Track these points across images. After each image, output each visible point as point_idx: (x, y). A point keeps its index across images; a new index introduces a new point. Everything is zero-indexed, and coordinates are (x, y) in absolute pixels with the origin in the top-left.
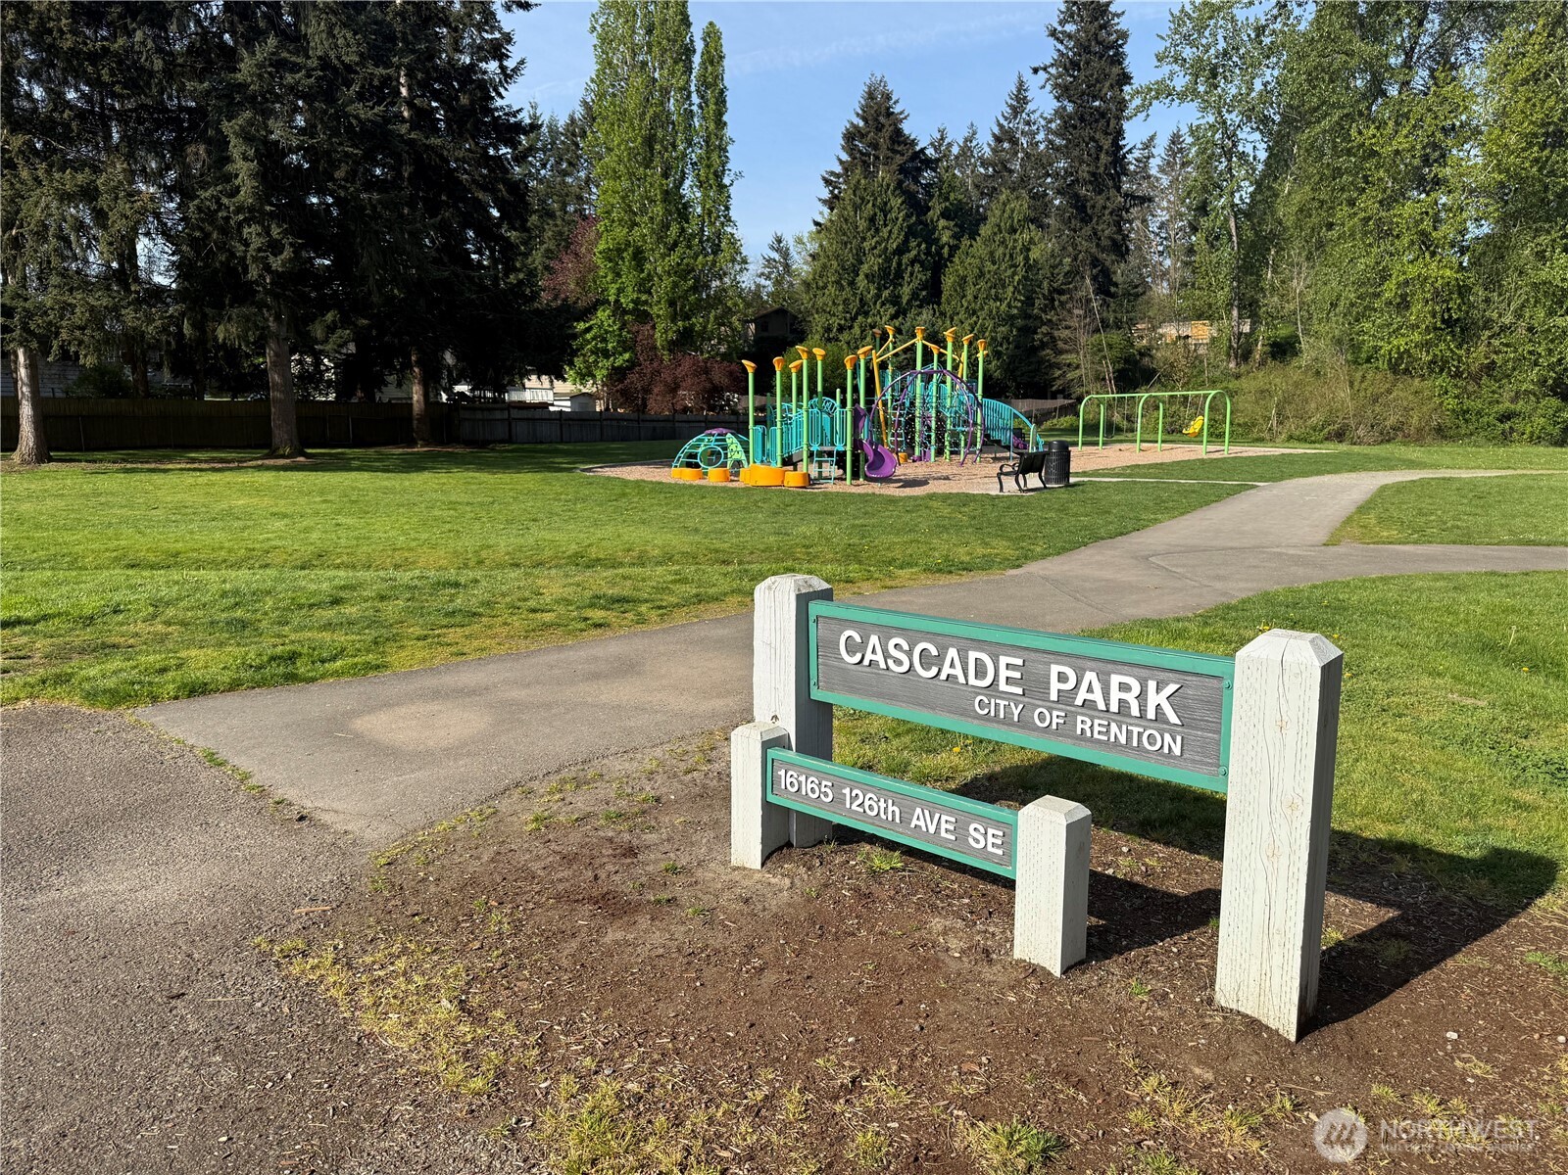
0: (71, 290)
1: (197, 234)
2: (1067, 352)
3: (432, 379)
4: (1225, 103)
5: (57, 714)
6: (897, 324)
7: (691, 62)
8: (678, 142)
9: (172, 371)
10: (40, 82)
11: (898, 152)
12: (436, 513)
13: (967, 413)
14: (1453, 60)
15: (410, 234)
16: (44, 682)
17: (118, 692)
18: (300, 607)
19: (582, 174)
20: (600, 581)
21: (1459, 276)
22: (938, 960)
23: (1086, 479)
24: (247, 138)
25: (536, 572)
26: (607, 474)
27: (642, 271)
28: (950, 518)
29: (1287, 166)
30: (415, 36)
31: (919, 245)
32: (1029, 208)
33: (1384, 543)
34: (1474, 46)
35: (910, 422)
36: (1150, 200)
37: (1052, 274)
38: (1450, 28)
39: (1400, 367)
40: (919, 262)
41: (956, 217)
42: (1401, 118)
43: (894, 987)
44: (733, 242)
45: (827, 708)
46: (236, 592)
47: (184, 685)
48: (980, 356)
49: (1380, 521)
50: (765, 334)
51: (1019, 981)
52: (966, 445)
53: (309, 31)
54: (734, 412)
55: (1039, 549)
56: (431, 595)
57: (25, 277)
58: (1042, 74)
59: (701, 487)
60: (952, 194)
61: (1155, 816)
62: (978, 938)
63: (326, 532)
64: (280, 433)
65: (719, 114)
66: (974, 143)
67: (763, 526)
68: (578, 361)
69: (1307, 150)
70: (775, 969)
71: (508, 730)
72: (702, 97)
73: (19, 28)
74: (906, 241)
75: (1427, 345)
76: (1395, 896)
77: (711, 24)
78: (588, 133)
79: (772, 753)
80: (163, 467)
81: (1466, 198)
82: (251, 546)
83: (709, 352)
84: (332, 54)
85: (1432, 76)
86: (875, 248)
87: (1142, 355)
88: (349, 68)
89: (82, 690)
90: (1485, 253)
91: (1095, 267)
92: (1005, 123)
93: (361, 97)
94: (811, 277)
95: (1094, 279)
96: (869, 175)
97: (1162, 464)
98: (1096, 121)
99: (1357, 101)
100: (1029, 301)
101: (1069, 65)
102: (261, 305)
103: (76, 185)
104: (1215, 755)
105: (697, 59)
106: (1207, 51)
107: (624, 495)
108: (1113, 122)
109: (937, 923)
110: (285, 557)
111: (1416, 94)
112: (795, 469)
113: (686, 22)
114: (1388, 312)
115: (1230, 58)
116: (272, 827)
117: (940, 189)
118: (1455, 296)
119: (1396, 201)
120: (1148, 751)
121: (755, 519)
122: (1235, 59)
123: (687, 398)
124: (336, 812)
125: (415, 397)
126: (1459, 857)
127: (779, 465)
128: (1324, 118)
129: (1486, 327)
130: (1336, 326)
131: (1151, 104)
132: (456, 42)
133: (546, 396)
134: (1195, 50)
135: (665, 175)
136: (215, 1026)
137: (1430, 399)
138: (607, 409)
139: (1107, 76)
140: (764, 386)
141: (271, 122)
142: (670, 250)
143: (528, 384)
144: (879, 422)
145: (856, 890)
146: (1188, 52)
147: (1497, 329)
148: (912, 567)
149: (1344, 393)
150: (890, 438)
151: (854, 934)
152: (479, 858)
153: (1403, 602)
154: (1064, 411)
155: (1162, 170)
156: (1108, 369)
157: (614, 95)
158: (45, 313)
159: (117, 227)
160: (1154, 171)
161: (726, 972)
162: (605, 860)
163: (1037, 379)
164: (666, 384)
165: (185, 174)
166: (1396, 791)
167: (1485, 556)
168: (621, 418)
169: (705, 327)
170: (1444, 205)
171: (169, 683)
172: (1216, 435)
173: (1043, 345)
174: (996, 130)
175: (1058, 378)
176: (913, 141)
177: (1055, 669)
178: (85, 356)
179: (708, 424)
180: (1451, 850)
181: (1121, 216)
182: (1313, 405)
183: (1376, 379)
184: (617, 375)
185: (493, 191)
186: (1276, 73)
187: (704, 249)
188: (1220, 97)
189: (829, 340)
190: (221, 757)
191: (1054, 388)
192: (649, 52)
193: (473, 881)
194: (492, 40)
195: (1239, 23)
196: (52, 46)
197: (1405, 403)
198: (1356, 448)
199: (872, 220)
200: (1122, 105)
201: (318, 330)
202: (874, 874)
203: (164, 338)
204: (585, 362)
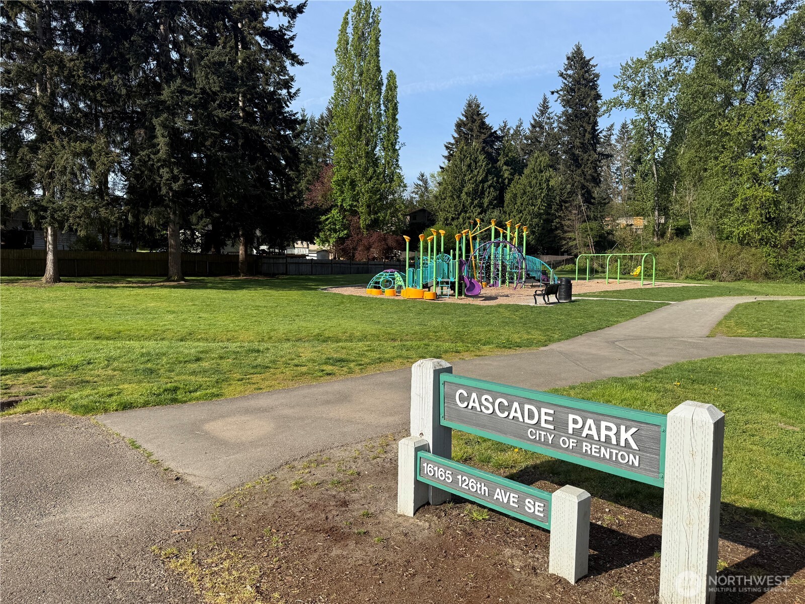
0: (76, 199)
1: (138, 172)
2: (569, 232)
3: (248, 244)
4: (649, 109)
5: (57, 418)
6: (481, 217)
7: (381, 89)
8: (374, 128)
9: (122, 237)
10: (67, 99)
11: (483, 133)
12: (249, 311)
13: (518, 263)
14: (767, 88)
15: (242, 173)
16: (52, 401)
17: (88, 407)
18: (180, 362)
19: (326, 143)
20: (331, 350)
21: (774, 195)
22: (508, 573)
23: (580, 298)
24: (164, 126)
25: (298, 344)
26: (334, 292)
27: (355, 191)
28: (509, 318)
29: (682, 140)
30: (247, 79)
31: (493, 178)
32: (549, 160)
33: (739, 336)
34: (778, 81)
35: (488, 267)
36: (612, 156)
37: (561, 193)
38: (765, 72)
39: (744, 241)
40: (493, 187)
41: (512, 164)
42: (741, 116)
43: (485, 588)
44: (400, 177)
45: (448, 430)
46: (148, 354)
47: (121, 404)
48: (524, 234)
49: (737, 324)
50: (414, 221)
51: (552, 586)
52: (517, 278)
53: (197, 76)
54: (399, 260)
55: (556, 336)
56: (245, 356)
57: (54, 193)
58: (556, 95)
59: (381, 299)
60: (510, 153)
61: (623, 491)
62: (530, 560)
63: (194, 321)
64: (173, 269)
65: (394, 115)
66: (521, 128)
67: (413, 321)
68: (321, 234)
69: (692, 132)
70: (421, 575)
71: (283, 432)
72: (386, 107)
73: (59, 74)
74: (486, 176)
75: (758, 231)
76: (755, 541)
77: (391, 71)
78: (330, 124)
79: (420, 454)
80: (114, 285)
81: (777, 156)
82: (156, 329)
83: (386, 230)
84: (207, 87)
85: (756, 96)
86: (471, 179)
87: (608, 234)
88: (215, 93)
89: (70, 405)
90: (787, 184)
91: (583, 189)
92: (537, 119)
93: (220, 106)
94: (438, 193)
95: (583, 195)
96: (467, 144)
97: (620, 291)
98: (584, 117)
99: (718, 108)
100: (549, 206)
101: (570, 90)
102: (167, 206)
103: (81, 149)
104: (658, 466)
105: (384, 88)
106: (640, 83)
107: (343, 303)
108: (592, 118)
109: (508, 552)
110: (173, 334)
111: (749, 105)
112: (429, 291)
113: (379, 70)
114: (737, 214)
115: (652, 87)
116: (162, 483)
117: (504, 151)
118: (772, 206)
119: (739, 157)
120: (621, 463)
121: (409, 316)
122: (654, 87)
123: (375, 253)
124: (195, 476)
125: (241, 252)
126: (789, 519)
127: (421, 288)
128: (701, 116)
129: (789, 222)
130: (710, 220)
131: (611, 109)
132: (267, 81)
133: (306, 252)
134: (633, 83)
135: (367, 145)
136: (131, 596)
137: (761, 258)
138: (335, 258)
139: (589, 95)
140: (414, 247)
141: (176, 119)
142: (368, 180)
143: (296, 246)
144: (472, 266)
145: (464, 531)
146: (630, 84)
147: (795, 223)
148: (489, 344)
149: (715, 255)
150: (478, 275)
151: (463, 556)
152: (267, 504)
153: (751, 370)
154: (568, 261)
155: (617, 141)
156: (591, 241)
157: (343, 105)
158: (63, 210)
159: (100, 169)
160: (613, 142)
161: (395, 576)
162: (331, 508)
163: (553, 245)
164: (364, 246)
165: (134, 143)
166: (753, 480)
167: (794, 345)
168: (342, 263)
169: (385, 218)
170: (765, 159)
171: (113, 402)
172: (648, 276)
173: (557, 229)
174: (533, 122)
175: (564, 245)
176: (491, 127)
177: (571, 417)
178: (81, 231)
179: (385, 267)
180: (785, 515)
181: (596, 164)
182: (699, 261)
183: (732, 248)
184: (341, 241)
185: (283, 152)
186: (675, 94)
187: (385, 180)
188: (647, 106)
189: (447, 224)
190: (138, 444)
191: (562, 250)
192: (361, 84)
193: (264, 518)
194: (284, 80)
195: (656, 70)
196: (74, 83)
197: (748, 261)
198: (722, 284)
199: (469, 166)
200: (597, 109)
201: (194, 219)
202: (474, 522)
203: (119, 222)
204: (325, 235)
